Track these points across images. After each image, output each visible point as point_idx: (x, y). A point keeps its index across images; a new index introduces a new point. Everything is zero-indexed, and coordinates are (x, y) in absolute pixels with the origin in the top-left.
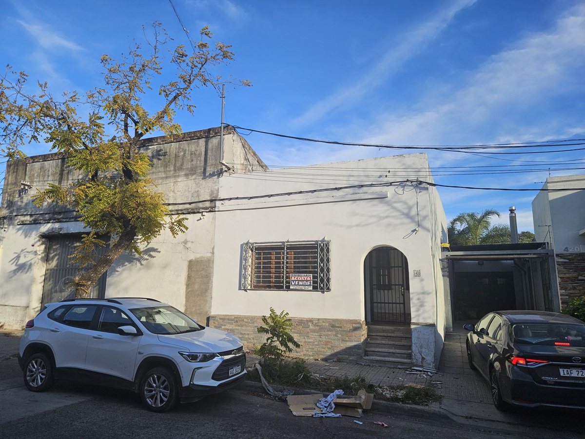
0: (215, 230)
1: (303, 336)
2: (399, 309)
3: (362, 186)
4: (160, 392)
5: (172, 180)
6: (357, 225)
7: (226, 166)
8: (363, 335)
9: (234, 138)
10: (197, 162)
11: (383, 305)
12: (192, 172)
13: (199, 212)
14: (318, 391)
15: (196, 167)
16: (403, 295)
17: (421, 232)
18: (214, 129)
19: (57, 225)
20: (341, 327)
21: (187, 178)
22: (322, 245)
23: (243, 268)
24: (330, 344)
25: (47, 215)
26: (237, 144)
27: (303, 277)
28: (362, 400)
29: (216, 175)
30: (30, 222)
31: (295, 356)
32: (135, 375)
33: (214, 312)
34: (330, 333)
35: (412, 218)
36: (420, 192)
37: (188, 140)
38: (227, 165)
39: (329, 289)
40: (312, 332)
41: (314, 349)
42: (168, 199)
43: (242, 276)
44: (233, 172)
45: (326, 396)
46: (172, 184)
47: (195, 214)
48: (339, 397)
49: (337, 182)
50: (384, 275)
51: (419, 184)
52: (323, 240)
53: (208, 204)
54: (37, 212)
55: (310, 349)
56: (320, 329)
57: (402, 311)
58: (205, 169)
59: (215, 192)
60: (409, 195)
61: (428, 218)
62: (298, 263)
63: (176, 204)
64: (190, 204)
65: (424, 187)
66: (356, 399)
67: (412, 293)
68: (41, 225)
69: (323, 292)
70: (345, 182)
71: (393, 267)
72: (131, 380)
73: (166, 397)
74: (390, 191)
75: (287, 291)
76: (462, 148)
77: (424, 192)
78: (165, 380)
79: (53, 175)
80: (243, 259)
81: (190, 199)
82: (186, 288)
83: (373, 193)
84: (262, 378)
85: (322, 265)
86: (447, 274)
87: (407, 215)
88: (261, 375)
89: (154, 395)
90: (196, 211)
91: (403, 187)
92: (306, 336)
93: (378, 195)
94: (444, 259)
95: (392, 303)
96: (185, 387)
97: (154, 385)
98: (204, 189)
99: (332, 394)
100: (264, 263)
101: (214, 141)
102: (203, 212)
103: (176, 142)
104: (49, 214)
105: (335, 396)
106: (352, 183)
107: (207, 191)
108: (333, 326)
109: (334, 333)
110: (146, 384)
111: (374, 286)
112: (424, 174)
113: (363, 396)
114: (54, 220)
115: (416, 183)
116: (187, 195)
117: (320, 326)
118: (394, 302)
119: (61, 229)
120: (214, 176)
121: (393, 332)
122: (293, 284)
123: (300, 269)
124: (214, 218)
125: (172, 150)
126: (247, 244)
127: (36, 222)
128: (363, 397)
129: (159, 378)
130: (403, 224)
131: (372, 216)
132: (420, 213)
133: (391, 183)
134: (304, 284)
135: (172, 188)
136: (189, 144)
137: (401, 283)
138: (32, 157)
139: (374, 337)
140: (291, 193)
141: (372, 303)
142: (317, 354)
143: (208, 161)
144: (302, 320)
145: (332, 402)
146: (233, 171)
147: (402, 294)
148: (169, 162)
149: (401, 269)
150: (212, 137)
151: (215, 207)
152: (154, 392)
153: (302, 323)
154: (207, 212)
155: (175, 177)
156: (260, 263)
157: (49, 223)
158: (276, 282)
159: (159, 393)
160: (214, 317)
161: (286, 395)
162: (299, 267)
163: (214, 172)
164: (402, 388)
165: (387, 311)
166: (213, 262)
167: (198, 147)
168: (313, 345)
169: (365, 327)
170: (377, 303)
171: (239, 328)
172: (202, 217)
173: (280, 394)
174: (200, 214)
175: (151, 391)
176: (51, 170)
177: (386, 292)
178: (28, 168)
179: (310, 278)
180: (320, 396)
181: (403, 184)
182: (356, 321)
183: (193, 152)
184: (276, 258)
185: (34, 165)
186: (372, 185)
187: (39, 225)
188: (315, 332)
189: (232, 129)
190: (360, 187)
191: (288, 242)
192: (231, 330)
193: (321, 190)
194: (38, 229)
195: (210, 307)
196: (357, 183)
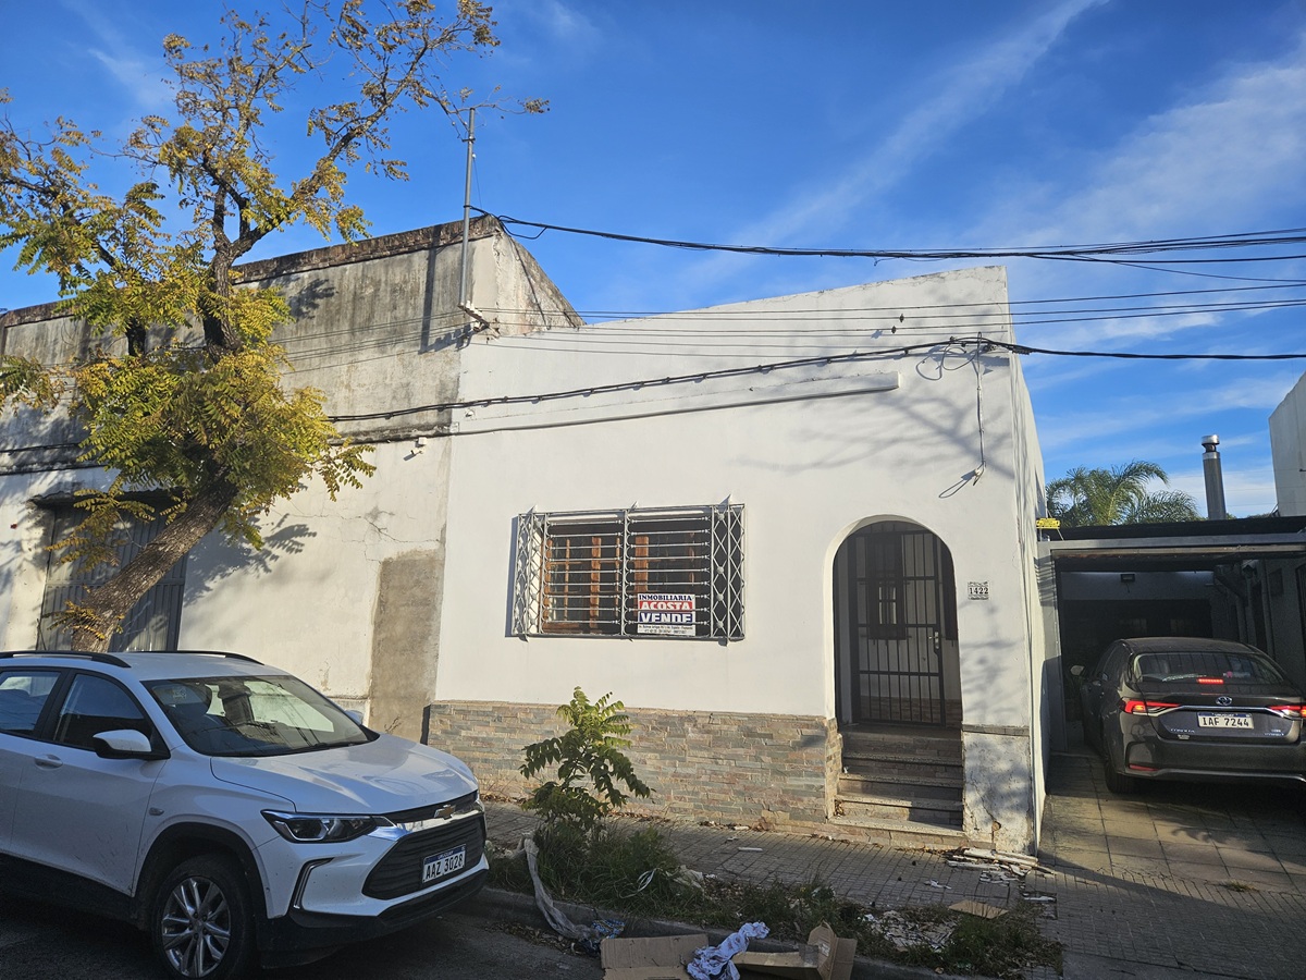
0: (447, 483)
1: (670, 758)
2: (927, 689)
3: (829, 360)
4: (206, 932)
5: (345, 357)
6: (817, 465)
7: (476, 316)
8: (829, 758)
9: (498, 247)
10: (406, 309)
11: (884, 678)
12: (395, 335)
13: (408, 438)
14: (695, 923)
15: (405, 322)
16: (938, 652)
17: (989, 478)
18: (449, 227)
19: (69, 476)
20: (770, 736)
21: (383, 352)
22: (722, 516)
23: (517, 578)
24: (742, 782)
25: (47, 453)
26: (508, 262)
27: (671, 602)
28: (823, 960)
29: (453, 342)
30: (8, 468)
31: (647, 813)
32: (137, 879)
33: (443, 693)
34: (741, 751)
35: (963, 443)
36: (986, 371)
37: (385, 256)
38: (480, 314)
39: (738, 635)
40: (694, 748)
41: (697, 793)
42: (335, 406)
43: (515, 602)
44: (497, 334)
45: (715, 942)
46: (345, 368)
47: (400, 444)
48: (754, 946)
49: (763, 351)
50: (886, 601)
51: (984, 351)
52: (724, 506)
53: (431, 417)
54: (26, 444)
55: (689, 793)
56: (715, 739)
57: (936, 695)
58: (426, 327)
59: (451, 386)
60: (957, 379)
61: (1007, 441)
62: (663, 565)
63: (353, 418)
64: (389, 416)
65: (998, 357)
66: (803, 957)
67: (966, 646)
68: (34, 475)
69: (723, 643)
70: (783, 351)
71: (911, 578)
72: (127, 892)
73: (220, 948)
74: (904, 372)
75: (630, 638)
76: (1101, 252)
77: (997, 371)
78: (219, 895)
79: (65, 352)
80: (518, 555)
81: (388, 406)
82: (375, 631)
83: (858, 378)
84: (537, 881)
85: (721, 569)
86: (1053, 598)
87: (952, 436)
88: (534, 873)
89: (189, 939)
90: (401, 435)
91: (941, 358)
92: (677, 758)
93: (872, 381)
94: (1046, 559)
95: (910, 674)
96: (275, 919)
97: (189, 909)
98: (423, 377)
99: (733, 936)
100: (572, 567)
101: (449, 257)
102: (418, 437)
103: (356, 262)
104: (52, 447)
105: (743, 941)
106: (801, 353)
107: (431, 383)
108: (750, 733)
109: (752, 751)
110: (168, 906)
111: (860, 629)
112: (998, 320)
113: (824, 943)
114: (63, 462)
115: (975, 347)
116: (380, 395)
117: (715, 732)
118: (914, 669)
119: (76, 485)
120: (449, 345)
121: (911, 750)
122: (645, 620)
123: (664, 583)
124: (447, 453)
125: (345, 282)
126: (529, 516)
127: (22, 469)
128: (826, 950)
129: (203, 889)
130: (938, 458)
131: (854, 440)
132: (988, 428)
133: (906, 349)
134: (674, 621)
135: (344, 378)
136: (387, 266)
137: (932, 620)
138: (18, 312)
139: (861, 763)
140: (642, 384)
141: (856, 672)
142: (707, 808)
143: (434, 308)
144: (667, 716)
145: (731, 963)
146: (497, 330)
147: (935, 650)
148: (338, 312)
149: (930, 584)
150: (445, 246)
151: (450, 422)
152: (188, 931)
153: (667, 723)
154: (428, 437)
155: (353, 349)
156: (562, 568)
157: (51, 470)
158: (604, 615)
159: (201, 934)
160: (441, 707)
161: (601, 934)
162: (662, 577)
163: (448, 336)
164: (938, 915)
165: (895, 695)
166: (443, 565)
167: (409, 272)
168: (696, 783)
169: (836, 737)
170: (869, 672)
171: (505, 735)
172: (416, 451)
173: (583, 932)
174: (413, 443)
175: (182, 928)
176: (60, 341)
177: (892, 643)
178: (8, 339)
179: (690, 604)
180: (696, 941)
181: (938, 351)
182: (812, 719)
183: (397, 285)
184: (605, 553)
185: (23, 330)
186: (854, 357)
187: (28, 475)
188: (701, 749)
189: (495, 225)
190: (824, 364)
191: (633, 510)
192: (484, 741)
193: (720, 374)
194: (24, 487)
195: (433, 681)
196: (815, 353)
